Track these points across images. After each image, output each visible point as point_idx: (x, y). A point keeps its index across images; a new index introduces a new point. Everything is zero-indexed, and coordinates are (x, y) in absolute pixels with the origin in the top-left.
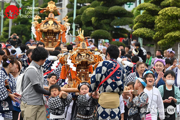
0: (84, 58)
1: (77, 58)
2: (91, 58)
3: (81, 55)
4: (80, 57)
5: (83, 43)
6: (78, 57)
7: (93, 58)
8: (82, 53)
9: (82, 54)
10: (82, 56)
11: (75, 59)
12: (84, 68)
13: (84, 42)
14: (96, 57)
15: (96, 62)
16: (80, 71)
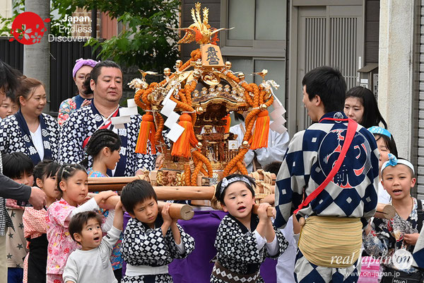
0: (215, 95)
1: (196, 95)
2: (237, 95)
3: (208, 87)
4: (204, 92)
5: (211, 49)
6: (200, 90)
7: (242, 94)
8: (208, 79)
9: (208, 82)
10: (212, 90)
11: (192, 97)
12: (213, 124)
13: (212, 46)
14: (251, 89)
15: (252, 106)
16: (203, 131)
